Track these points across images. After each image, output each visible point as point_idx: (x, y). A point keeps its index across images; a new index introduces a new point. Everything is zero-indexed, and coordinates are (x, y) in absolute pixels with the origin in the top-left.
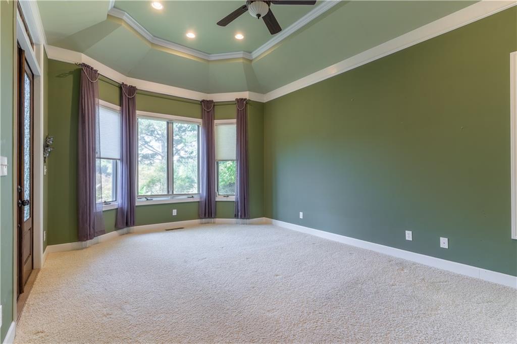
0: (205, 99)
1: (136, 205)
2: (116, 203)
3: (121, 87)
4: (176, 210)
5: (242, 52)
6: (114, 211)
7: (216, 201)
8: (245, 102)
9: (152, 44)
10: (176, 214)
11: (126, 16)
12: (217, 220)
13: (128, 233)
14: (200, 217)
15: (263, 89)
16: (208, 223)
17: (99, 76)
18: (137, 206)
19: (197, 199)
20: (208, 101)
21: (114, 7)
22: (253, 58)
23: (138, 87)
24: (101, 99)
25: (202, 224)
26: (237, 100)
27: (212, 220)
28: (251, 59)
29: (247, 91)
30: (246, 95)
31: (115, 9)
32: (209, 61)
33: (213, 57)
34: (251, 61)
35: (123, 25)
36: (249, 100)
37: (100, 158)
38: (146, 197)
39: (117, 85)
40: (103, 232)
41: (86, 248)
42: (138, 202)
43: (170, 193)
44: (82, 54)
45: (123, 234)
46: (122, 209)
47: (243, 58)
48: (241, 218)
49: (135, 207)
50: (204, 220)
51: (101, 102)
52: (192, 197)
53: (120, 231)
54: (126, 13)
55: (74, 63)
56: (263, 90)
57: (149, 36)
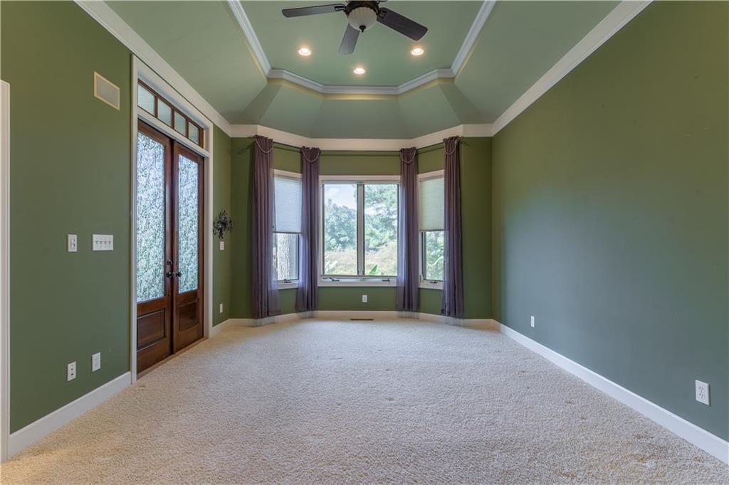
0: (405, 148)
1: (319, 285)
2: (297, 282)
3: (303, 151)
4: (366, 296)
5: (436, 70)
6: (295, 291)
7: (419, 289)
8: (456, 142)
9: (325, 95)
10: (366, 301)
11: (287, 74)
12: (422, 315)
13: (312, 318)
14: (397, 309)
15: (487, 117)
16: (410, 317)
17: (275, 145)
18: (319, 287)
19: (393, 283)
20: (408, 150)
21: (272, 68)
22: (455, 74)
23: (322, 148)
24: (277, 169)
25: (402, 317)
26: (445, 140)
27: (416, 314)
28: (453, 76)
29: (459, 124)
30: (459, 131)
31: (273, 71)
32: (396, 96)
33: (403, 89)
34: (453, 79)
35: (284, 84)
36: (463, 138)
37: (276, 232)
38: (331, 277)
39: (299, 150)
40: (279, 313)
41: (260, 326)
42: (321, 283)
43: (360, 274)
44: (258, 126)
45: (306, 318)
46: (303, 288)
47: (439, 78)
48: (449, 315)
49: (317, 290)
50: (404, 313)
51: (276, 171)
52: (389, 281)
53: (301, 314)
54: (285, 71)
55: (246, 137)
56: (489, 118)
57: (318, 87)
